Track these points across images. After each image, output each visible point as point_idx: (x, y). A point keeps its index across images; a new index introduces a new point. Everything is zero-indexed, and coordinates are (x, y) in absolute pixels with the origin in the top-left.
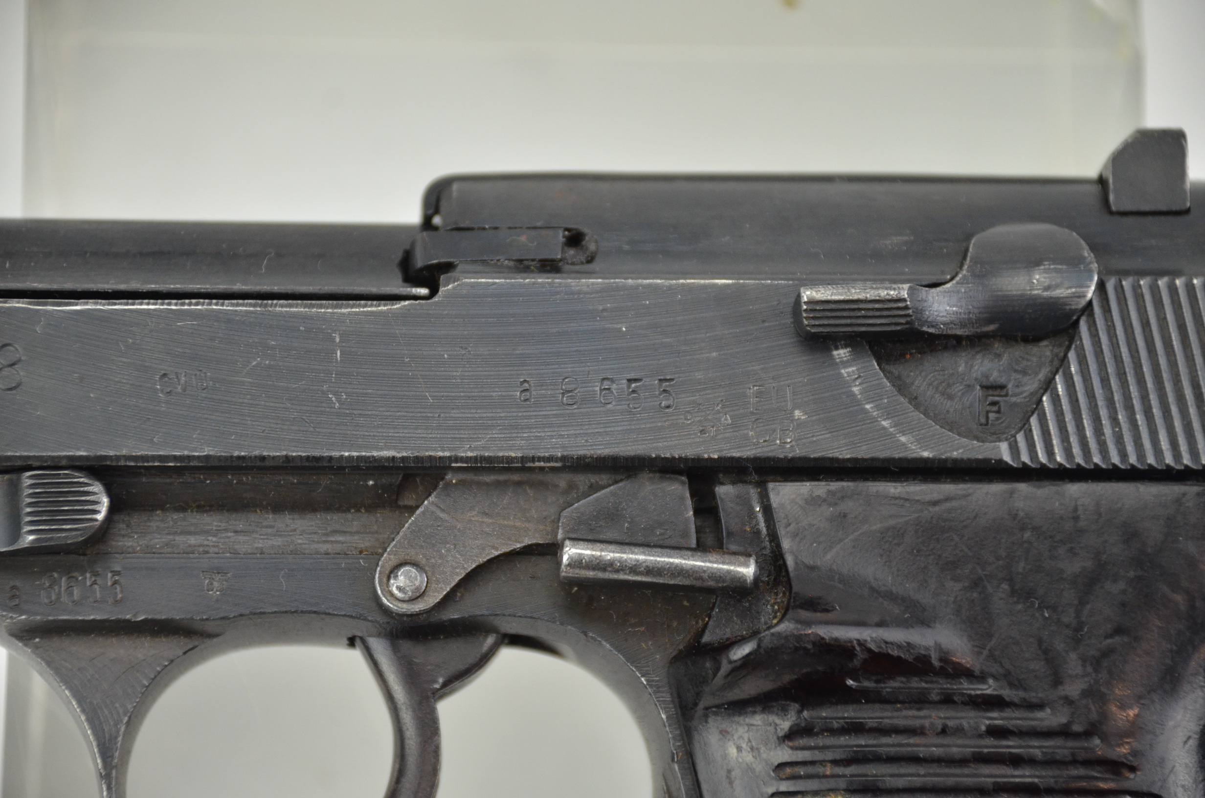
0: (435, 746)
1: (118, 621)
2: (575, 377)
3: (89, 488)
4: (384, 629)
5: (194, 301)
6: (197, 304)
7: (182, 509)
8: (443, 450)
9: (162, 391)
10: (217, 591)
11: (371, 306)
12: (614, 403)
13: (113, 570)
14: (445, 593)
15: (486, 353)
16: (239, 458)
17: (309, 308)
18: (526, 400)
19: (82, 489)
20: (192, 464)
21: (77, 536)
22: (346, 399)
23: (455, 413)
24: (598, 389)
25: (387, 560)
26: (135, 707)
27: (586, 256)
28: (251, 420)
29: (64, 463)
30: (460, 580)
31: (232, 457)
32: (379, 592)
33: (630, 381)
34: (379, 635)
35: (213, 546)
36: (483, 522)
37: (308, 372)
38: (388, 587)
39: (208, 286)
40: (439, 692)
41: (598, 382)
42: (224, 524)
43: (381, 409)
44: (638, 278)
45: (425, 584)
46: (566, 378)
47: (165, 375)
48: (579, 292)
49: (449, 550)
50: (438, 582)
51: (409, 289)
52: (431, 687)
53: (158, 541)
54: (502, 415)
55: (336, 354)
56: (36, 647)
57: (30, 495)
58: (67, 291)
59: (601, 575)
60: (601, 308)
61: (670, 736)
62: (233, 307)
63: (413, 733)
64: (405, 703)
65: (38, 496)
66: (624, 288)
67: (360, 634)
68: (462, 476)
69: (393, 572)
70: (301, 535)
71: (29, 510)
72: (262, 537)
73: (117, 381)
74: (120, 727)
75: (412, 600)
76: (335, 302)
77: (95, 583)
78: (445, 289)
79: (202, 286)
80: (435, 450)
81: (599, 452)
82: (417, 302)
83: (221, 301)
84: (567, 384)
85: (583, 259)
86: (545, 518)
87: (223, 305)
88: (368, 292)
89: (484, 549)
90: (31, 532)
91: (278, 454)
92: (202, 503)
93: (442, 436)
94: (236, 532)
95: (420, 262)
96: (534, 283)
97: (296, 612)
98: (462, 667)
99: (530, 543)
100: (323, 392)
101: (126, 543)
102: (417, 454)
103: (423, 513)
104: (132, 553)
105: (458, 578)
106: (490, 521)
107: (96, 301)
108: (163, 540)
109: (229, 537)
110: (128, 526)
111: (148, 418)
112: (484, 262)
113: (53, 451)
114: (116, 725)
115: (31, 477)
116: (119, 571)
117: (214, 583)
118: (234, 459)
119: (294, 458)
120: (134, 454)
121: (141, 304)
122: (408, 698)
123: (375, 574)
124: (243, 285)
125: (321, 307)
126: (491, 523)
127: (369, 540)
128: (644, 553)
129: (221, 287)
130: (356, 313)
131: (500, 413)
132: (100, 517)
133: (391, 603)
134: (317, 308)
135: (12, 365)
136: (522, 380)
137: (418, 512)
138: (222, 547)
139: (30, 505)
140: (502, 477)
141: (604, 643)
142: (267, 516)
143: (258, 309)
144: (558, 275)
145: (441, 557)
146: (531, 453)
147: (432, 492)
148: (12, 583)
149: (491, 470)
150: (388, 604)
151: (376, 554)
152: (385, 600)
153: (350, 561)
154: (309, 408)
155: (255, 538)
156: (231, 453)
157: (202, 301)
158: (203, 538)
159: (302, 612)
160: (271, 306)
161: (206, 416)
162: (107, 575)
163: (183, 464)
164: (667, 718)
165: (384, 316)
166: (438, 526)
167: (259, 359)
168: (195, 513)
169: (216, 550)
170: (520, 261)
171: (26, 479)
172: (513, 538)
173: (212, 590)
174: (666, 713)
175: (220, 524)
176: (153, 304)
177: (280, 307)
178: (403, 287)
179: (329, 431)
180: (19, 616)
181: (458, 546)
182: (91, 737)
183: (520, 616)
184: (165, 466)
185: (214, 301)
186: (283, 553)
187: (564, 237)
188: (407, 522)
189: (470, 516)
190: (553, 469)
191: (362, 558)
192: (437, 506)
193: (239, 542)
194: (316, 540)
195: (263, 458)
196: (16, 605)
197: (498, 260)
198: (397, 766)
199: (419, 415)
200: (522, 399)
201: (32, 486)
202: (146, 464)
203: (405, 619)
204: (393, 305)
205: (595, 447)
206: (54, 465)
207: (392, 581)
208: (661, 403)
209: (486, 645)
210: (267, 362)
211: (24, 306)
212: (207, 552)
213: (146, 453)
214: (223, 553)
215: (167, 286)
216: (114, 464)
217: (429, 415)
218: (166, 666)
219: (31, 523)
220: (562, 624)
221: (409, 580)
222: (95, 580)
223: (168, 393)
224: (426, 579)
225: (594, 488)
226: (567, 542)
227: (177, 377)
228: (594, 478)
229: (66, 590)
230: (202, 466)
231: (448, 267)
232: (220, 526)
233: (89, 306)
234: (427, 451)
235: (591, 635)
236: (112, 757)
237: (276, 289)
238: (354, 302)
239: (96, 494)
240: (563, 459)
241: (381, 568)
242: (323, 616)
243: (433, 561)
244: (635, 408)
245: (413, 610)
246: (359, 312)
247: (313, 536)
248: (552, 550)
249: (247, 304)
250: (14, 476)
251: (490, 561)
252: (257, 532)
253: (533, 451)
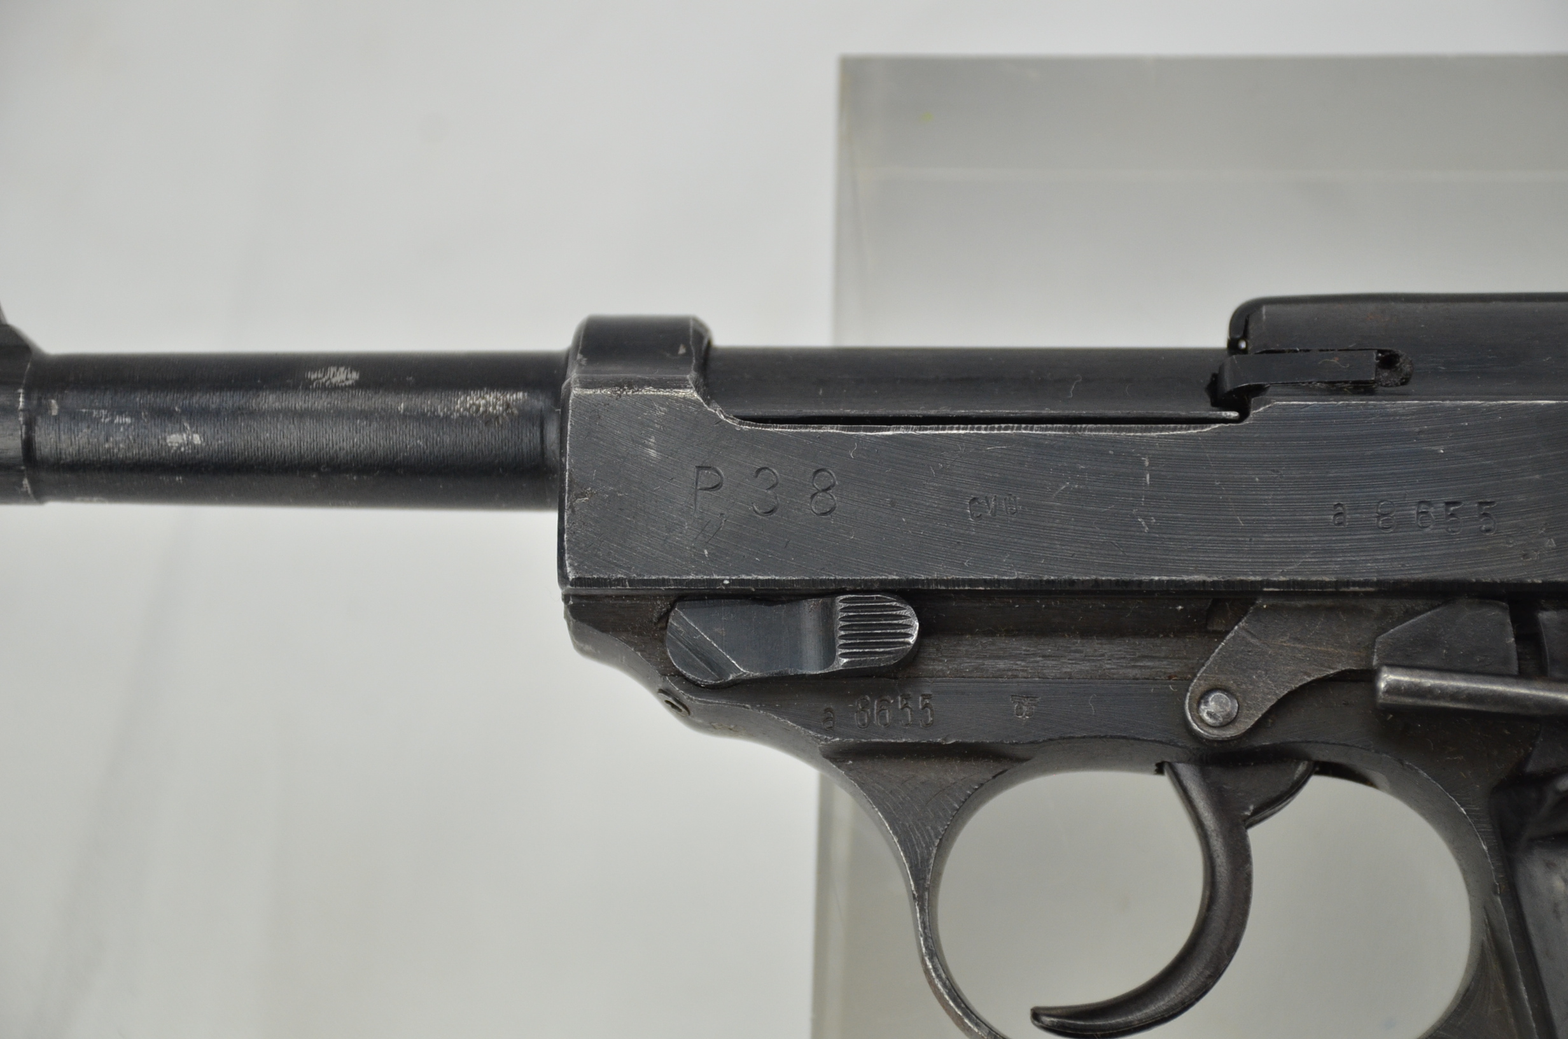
0: (1247, 874)
1: (929, 744)
2: (1392, 500)
3: (902, 611)
4: (1194, 754)
5: (1003, 426)
6: (1006, 429)
7: (991, 633)
8: (1254, 574)
9: (972, 515)
10: (1026, 715)
11: (1181, 429)
12: (1431, 527)
13: (923, 693)
14: (1256, 719)
15: (1298, 476)
16: (1048, 582)
17: (1118, 432)
18: (1339, 524)
19: (894, 613)
20: (1001, 588)
21: (889, 660)
22: (1155, 523)
23: (1267, 537)
24: (1414, 512)
25: (1197, 685)
26: (946, 830)
27: (1401, 377)
28: (1060, 545)
29: (876, 586)
30: (1272, 707)
31: (1041, 581)
32: (1190, 718)
33: (1448, 504)
34: (1188, 761)
35: (1023, 671)
36: (1295, 647)
37: (1117, 496)
38: (1198, 713)
39: (1017, 411)
40: (1250, 819)
41: (1414, 505)
42: (1032, 649)
43: (1191, 533)
44: (1457, 400)
45: (1236, 710)
46: (1382, 501)
47: (974, 499)
48: (1395, 414)
49: (1260, 676)
50: (1249, 708)
51: (1218, 413)
52: (1242, 814)
53: (967, 664)
54: (1315, 539)
55: (1145, 478)
56: (849, 770)
57: (843, 619)
58: (878, 417)
59: (1420, 702)
60: (1417, 429)
61: (1493, 868)
62: (1043, 431)
63: (1224, 861)
64: (1215, 830)
65: (852, 619)
66: (1443, 409)
67: (1169, 760)
68: (1272, 601)
69: (1203, 697)
70: (1110, 660)
71: (843, 633)
72: (1070, 662)
73: (928, 506)
74: (932, 850)
75: (1222, 726)
76: (1144, 426)
77: (906, 706)
78: (1256, 412)
79: (1011, 411)
80: (1246, 574)
81: (1416, 577)
82: (1228, 425)
83: (1030, 426)
84: (1382, 507)
85: (1397, 381)
86: (1359, 644)
87: (1032, 429)
88: (1176, 416)
89: (1296, 675)
90: (844, 655)
91: (1087, 578)
92: (1011, 627)
93: (1254, 560)
94: (1044, 656)
95: (1228, 385)
96: (1348, 405)
97: (1105, 737)
98: (1274, 795)
99: (1343, 669)
100: (1133, 516)
101: (936, 667)
102: (1229, 578)
103: (1233, 638)
104: (943, 677)
105: (1269, 705)
106: (1303, 646)
107: (908, 426)
108: (973, 664)
109: (1038, 662)
110: (937, 650)
111: (958, 542)
112: (1294, 384)
113: (866, 576)
114: (927, 847)
115: (843, 601)
116: (930, 695)
117: (1024, 707)
118: (1044, 583)
119: (1103, 582)
120: (945, 578)
121: (952, 429)
122: (1218, 824)
123: (1185, 700)
124: (1051, 409)
125: (1130, 430)
126: (1304, 649)
127: (1179, 666)
128: (1465, 680)
129: (1029, 412)
130: (1166, 437)
131: (1313, 536)
132: (912, 640)
133: (1202, 729)
134: (1126, 432)
135: (826, 490)
136: (1336, 503)
137: (1228, 637)
138: (1030, 671)
139: (843, 628)
140: (1314, 603)
141: (1421, 772)
142: (1075, 641)
143: (1068, 433)
144: (1373, 397)
145: (1252, 683)
146: (1346, 577)
147: (1243, 617)
148: (826, 706)
149: (1304, 595)
150: (1199, 730)
151: (1185, 679)
152: (1195, 727)
153: (1159, 687)
154: (1118, 532)
155: (1064, 662)
156: (1041, 577)
157: (1011, 425)
158: (1012, 662)
159: (1111, 737)
160: (1080, 430)
161: (1016, 540)
162: (919, 699)
163: (994, 588)
164: (1488, 849)
165: (1194, 440)
166: (1249, 652)
167: (1068, 483)
168: (1003, 638)
169: (1025, 674)
170: (1332, 383)
171: (840, 603)
172: (1326, 664)
173: (1022, 715)
174: (1487, 845)
175: (1028, 648)
176: (963, 429)
177: (1089, 432)
178: (1213, 411)
179: (1139, 555)
180: (833, 738)
181: (1269, 672)
182: (904, 859)
183: (1334, 744)
184: (976, 590)
185: (1023, 426)
186: (1091, 678)
187: (1378, 358)
188: (1217, 647)
189: (1282, 642)
190: (1367, 594)
191: (1171, 684)
192: (1248, 632)
193: (1048, 667)
194: (1124, 665)
195: (1072, 582)
196: (831, 727)
197: (1310, 383)
198: (1208, 893)
199: (1230, 539)
200: (1336, 522)
201: (844, 610)
202: (957, 588)
203: (1216, 745)
204: (1203, 428)
205: (1412, 572)
206: (866, 589)
207: (1203, 707)
208: (1481, 527)
209: (1297, 772)
210: (1076, 486)
211: (838, 431)
212: (1016, 677)
213: (958, 577)
214: (1031, 677)
215: (977, 411)
216: (926, 587)
217: (1240, 539)
218: (976, 789)
219: (844, 646)
220: (1377, 752)
221: (1220, 706)
222: (907, 704)
223: (978, 517)
224: (1237, 705)
225: (1410, 614)
226: (1385, 669)
227: (987, 502)
228: (1409, 604)
229: (878, 713)
230: (1011, 591)
231: (1258, 390)
232: (1029, 651)
233: (901, 431)
234: (1238, 575)
235: (1407, 763)
236: (925, 879)
237: (1084, 413)
238: (1164, 425)
239: (909, 617)
240: (1379, 583)
241: (1191, 694)
242: (1132, 741)
243: (1244, 686)
244: (1454, 532)
245: (1224, 736)
246: (1168, 435)
247: (1122, 661)
248: (1369, 676)
249: (1056, 428)
250: (828, 600)
251: (1302, 688)
252: (1065, 657)
253: (1348, 576)
